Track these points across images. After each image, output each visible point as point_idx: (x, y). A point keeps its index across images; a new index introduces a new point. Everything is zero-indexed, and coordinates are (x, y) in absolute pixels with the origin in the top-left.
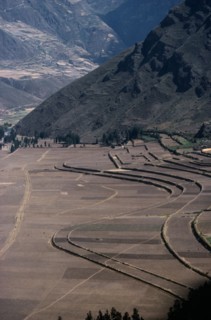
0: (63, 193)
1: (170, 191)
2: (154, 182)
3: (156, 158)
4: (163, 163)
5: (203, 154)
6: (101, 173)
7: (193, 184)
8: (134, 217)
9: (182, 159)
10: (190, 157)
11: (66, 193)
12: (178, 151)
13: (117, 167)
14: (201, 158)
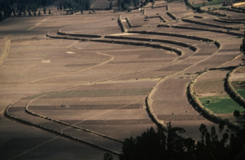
0: (44, 61)
1: (179, 53)
2: (163, 45)
3: (174, 18)
4: (181, 23)
5: (234, 9)
6: (102, 39)
7: (212, 44)
8: (120, 82)
9: (206, 17)
10: (216, 14)
11: (48, 61)
12: (202, 8)
13: (123, 31)
14: (229, 14)
